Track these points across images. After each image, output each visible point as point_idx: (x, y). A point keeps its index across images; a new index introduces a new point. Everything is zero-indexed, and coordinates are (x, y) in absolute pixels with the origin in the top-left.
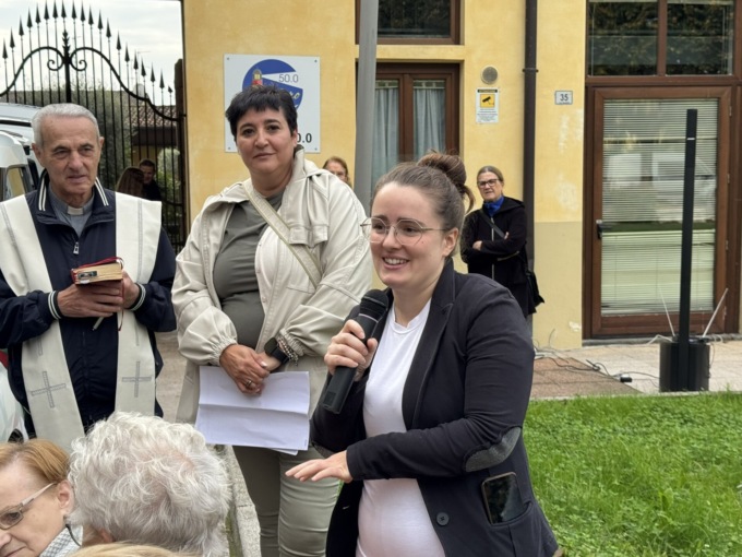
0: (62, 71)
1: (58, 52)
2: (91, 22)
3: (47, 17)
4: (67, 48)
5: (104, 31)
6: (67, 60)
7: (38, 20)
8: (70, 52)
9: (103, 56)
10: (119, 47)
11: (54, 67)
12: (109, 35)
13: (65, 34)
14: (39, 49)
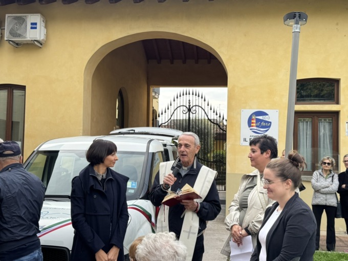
0: (187, 114)
1: (187, 107)
2: (199, 96)
3: (186, 94)
4: (189, 106)
5: (203, 99)
6: (189, 110)
7: (183, 95)
8: (191, 107)
9: (202, 108)
10: (208, 105)
11: (185, 112)
12: (205, 100)
13: (189, 101)
14: (180, 106)
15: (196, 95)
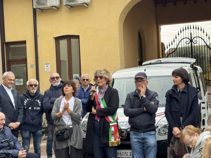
0: (190, 44)
1: (189, 39)
2: (198, 29)
3: (188, 28)
4: (191, 37)
5: (202, 31)
6: (191, 41)
7: (186, 29)
8: (192, 38)
9: (202, 39)
10: (207, 35)
11: (187, 43)
12: (204, 32)
13: (191, 33)
14: (183, 39)
15: (196, 28)
